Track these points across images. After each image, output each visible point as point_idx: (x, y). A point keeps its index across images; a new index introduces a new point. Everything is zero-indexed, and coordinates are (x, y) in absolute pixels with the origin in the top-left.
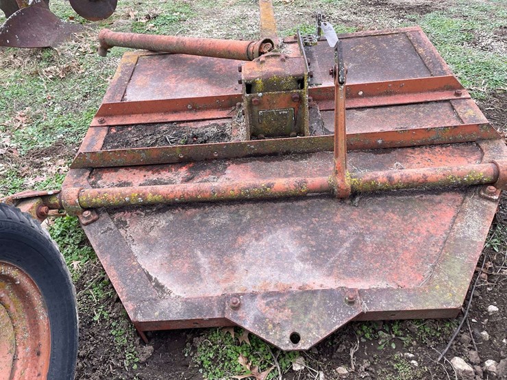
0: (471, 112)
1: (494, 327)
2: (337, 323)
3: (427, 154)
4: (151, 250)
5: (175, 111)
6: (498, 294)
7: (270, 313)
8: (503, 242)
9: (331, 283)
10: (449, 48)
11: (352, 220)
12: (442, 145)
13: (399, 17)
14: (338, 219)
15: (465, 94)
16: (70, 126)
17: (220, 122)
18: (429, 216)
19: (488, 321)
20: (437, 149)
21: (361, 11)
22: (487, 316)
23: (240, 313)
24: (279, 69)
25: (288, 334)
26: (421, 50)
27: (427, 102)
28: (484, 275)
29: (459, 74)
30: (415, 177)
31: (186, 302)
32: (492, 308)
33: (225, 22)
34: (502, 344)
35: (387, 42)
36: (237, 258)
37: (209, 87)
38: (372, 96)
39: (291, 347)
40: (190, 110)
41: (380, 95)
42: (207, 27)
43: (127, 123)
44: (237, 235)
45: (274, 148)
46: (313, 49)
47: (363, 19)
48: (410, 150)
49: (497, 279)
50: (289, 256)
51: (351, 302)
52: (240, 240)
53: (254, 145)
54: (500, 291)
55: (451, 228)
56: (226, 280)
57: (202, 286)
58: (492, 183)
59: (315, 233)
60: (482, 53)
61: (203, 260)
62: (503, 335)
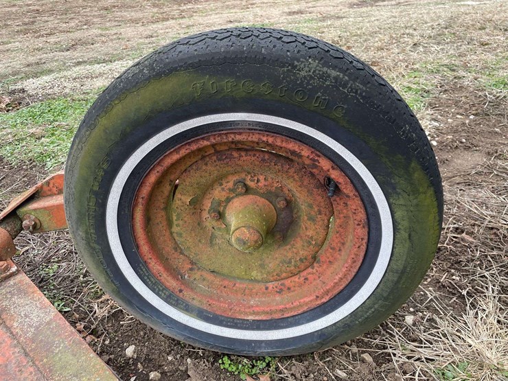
1: (150, 360)
6: (118, 336)
8: (63, 299)
19: (141, 363)
22: (136, 361)
28: (88, 337)
32: (130, 351)
34: (171, 363)
49: (102, 328)
54: (116, 332)
55: (14, 336)
62: (163, 356)
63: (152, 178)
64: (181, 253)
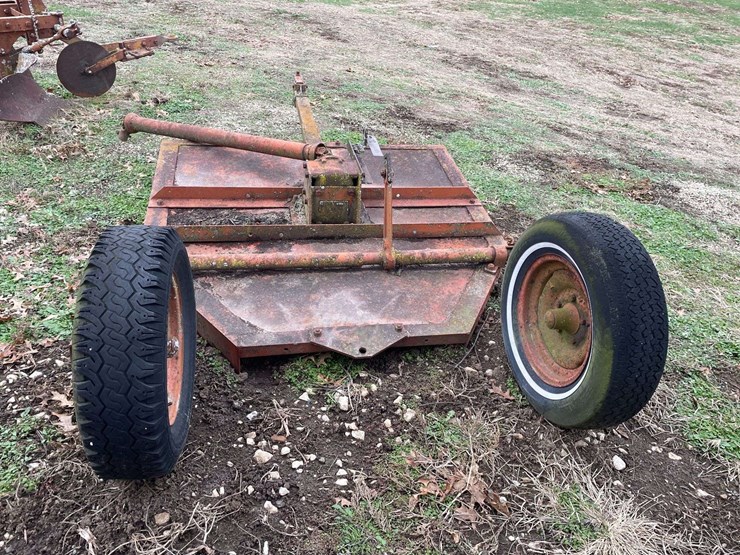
0: (481, 216)
1: (492, 352)
2: (390, 342)
3: (449, 243)
4: (238, 304)
5: (234, 199)
7: (343, 338)
9: (383, 322)
10: (470, 166)
11: (397, 285)
12: (459, 238)
13: (426, 133)
14: (386, 284)
15: (478, 202)
16: (97, 210)
17: (278, 211)
18: (450, 283)
19: (489, 350)
20: (457, 240)
21: (389, 122)
22: (488, 347)
23: (321, 339)
24: (339, 169)
25: (358, 349)
26: (445, 165)
27: (450, 207)
29: (477, 190)
30: (440, 255)
31: (277, 334)
32: (491, 342)
33: (246, 117)
35: (418, 155)
36: (312, 308)
37: (260, 180)
38: (407, 198)
39: (361, 355)
40: (248, 199)
41: (413, 198)
42: (226, 120)
43: (187, 206)
44: (310, 293)
45: (332, 232)
46: (360, 156)
47: (392, 130)
48: (437, 240)
49: (495, 326)
50: (352, 306)
51: (399, 330)
52: (313, 296)
53: (316, 229)
54: (497, 333)
55: (465, 290)
56: (306, 321)
57: (288, 325)
58: (492, 262)
59: (370, 292)
60: (498, 173)
61: (285, 309)
63: (539, 261)
64: (537, 312)
